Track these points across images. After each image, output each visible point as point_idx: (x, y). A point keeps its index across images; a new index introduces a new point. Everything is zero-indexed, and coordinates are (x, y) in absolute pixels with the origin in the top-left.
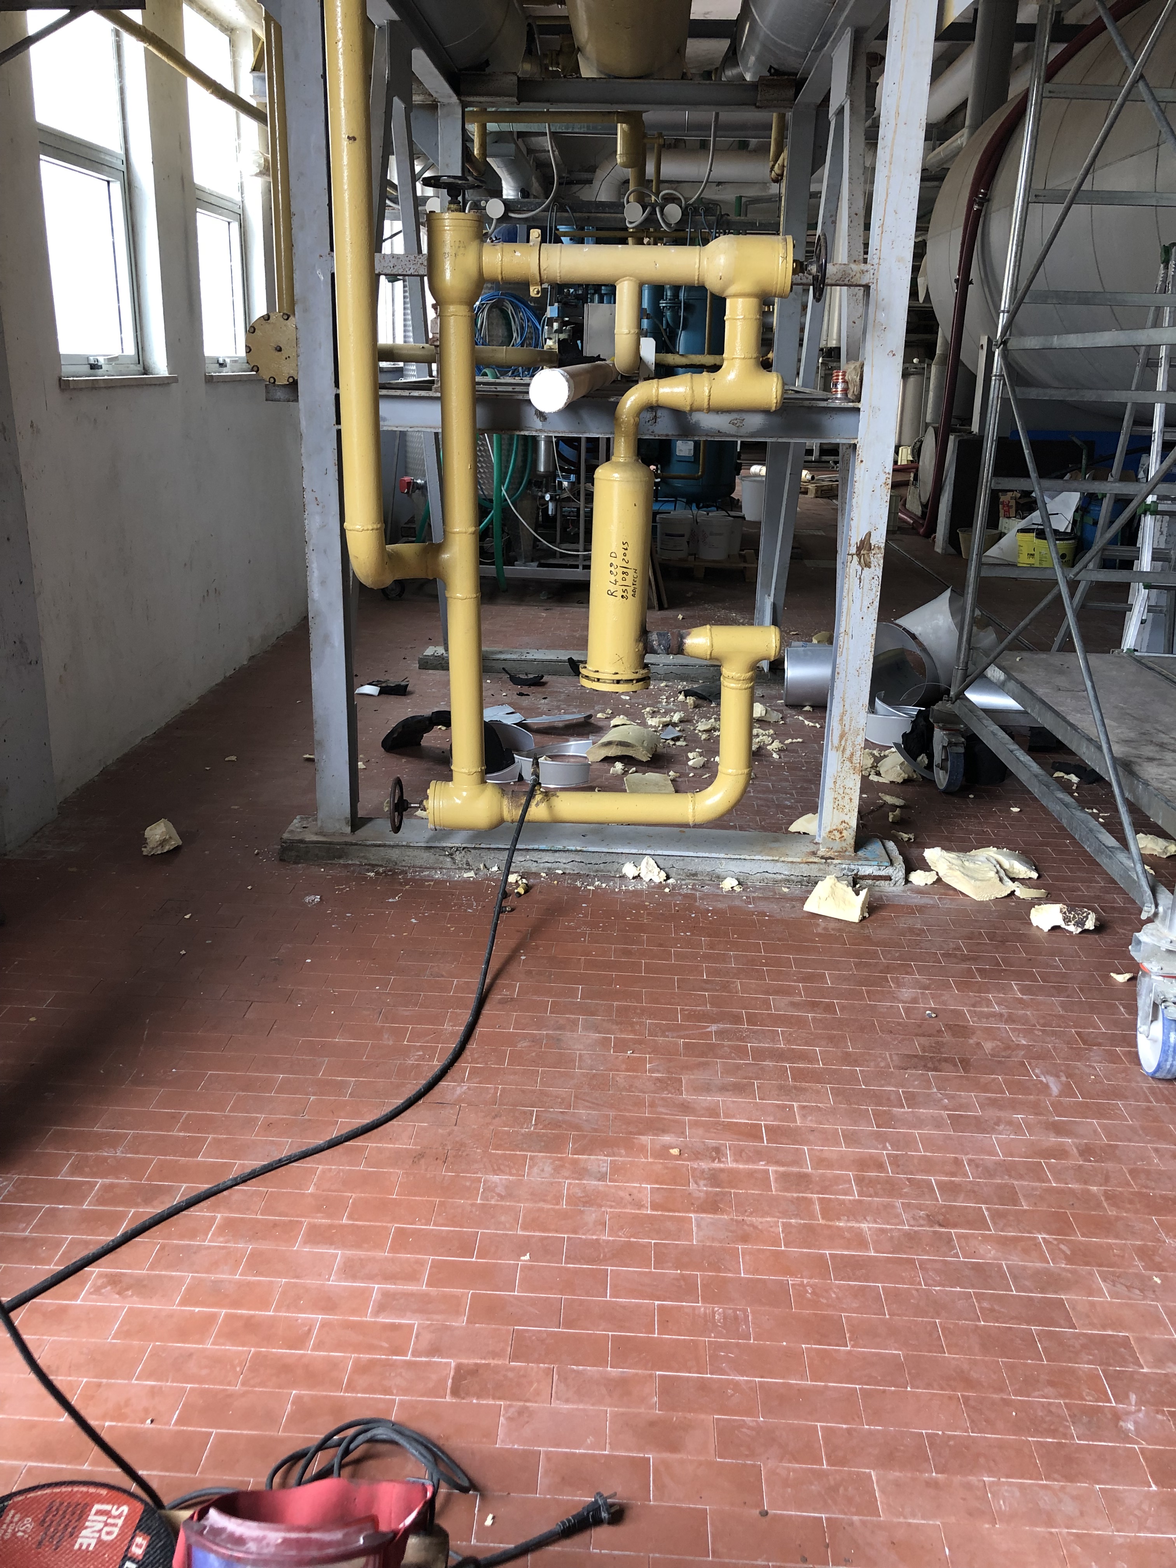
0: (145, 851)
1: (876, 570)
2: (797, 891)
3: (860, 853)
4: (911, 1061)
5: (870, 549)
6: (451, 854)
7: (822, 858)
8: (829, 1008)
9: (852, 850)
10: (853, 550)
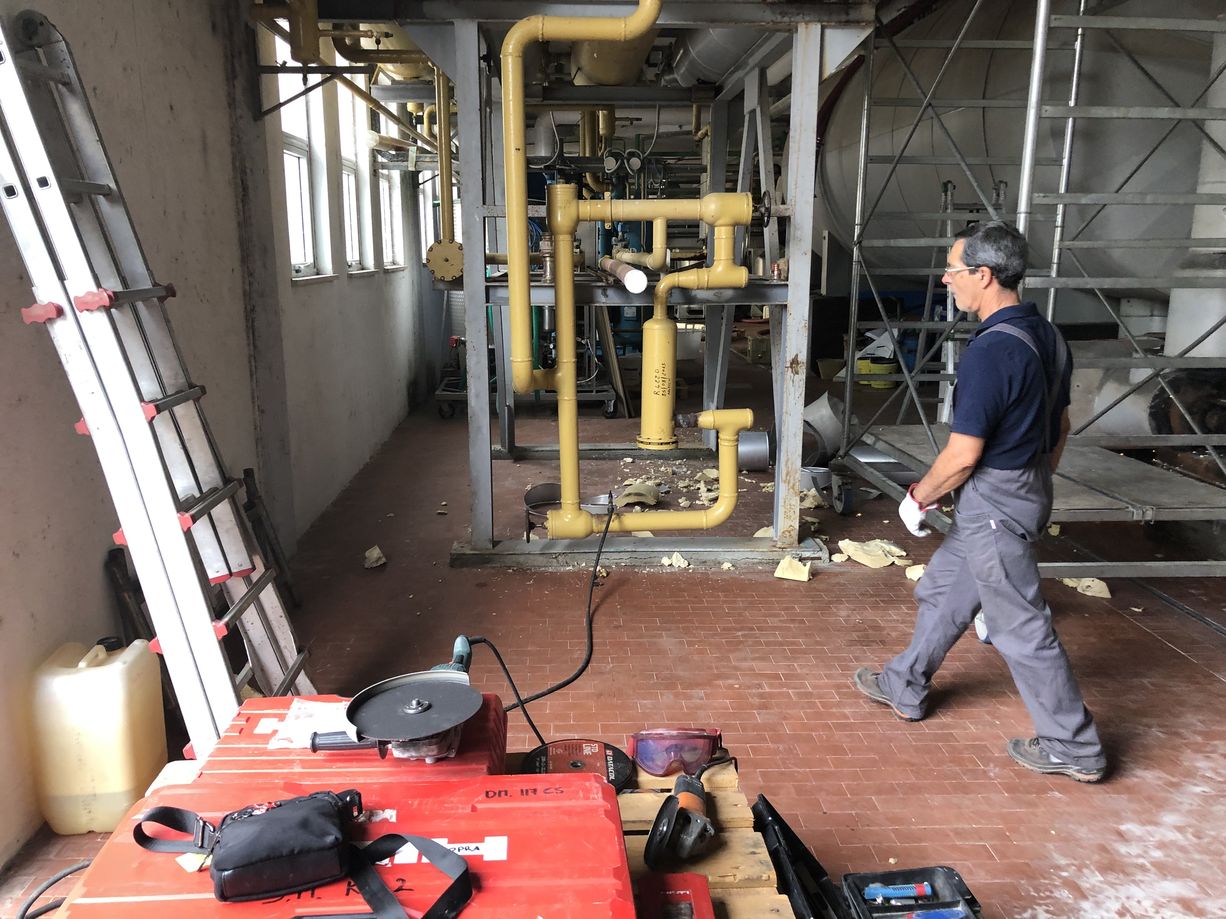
0: (366, 566)
1: (801, 377)
2: (767, 568)
3: (801, 545)
4: (852, 643)
5: (798, 364)
6: (556, 558)
7: (780, 548)
8: (802, 622)
9: (797, 543)
10: (788, 365)
